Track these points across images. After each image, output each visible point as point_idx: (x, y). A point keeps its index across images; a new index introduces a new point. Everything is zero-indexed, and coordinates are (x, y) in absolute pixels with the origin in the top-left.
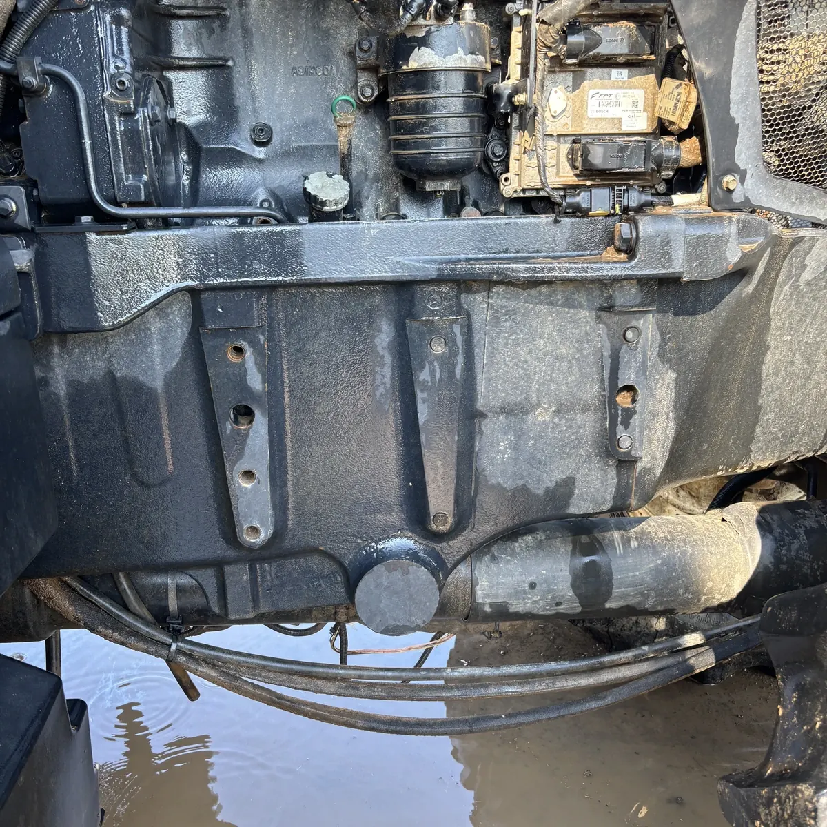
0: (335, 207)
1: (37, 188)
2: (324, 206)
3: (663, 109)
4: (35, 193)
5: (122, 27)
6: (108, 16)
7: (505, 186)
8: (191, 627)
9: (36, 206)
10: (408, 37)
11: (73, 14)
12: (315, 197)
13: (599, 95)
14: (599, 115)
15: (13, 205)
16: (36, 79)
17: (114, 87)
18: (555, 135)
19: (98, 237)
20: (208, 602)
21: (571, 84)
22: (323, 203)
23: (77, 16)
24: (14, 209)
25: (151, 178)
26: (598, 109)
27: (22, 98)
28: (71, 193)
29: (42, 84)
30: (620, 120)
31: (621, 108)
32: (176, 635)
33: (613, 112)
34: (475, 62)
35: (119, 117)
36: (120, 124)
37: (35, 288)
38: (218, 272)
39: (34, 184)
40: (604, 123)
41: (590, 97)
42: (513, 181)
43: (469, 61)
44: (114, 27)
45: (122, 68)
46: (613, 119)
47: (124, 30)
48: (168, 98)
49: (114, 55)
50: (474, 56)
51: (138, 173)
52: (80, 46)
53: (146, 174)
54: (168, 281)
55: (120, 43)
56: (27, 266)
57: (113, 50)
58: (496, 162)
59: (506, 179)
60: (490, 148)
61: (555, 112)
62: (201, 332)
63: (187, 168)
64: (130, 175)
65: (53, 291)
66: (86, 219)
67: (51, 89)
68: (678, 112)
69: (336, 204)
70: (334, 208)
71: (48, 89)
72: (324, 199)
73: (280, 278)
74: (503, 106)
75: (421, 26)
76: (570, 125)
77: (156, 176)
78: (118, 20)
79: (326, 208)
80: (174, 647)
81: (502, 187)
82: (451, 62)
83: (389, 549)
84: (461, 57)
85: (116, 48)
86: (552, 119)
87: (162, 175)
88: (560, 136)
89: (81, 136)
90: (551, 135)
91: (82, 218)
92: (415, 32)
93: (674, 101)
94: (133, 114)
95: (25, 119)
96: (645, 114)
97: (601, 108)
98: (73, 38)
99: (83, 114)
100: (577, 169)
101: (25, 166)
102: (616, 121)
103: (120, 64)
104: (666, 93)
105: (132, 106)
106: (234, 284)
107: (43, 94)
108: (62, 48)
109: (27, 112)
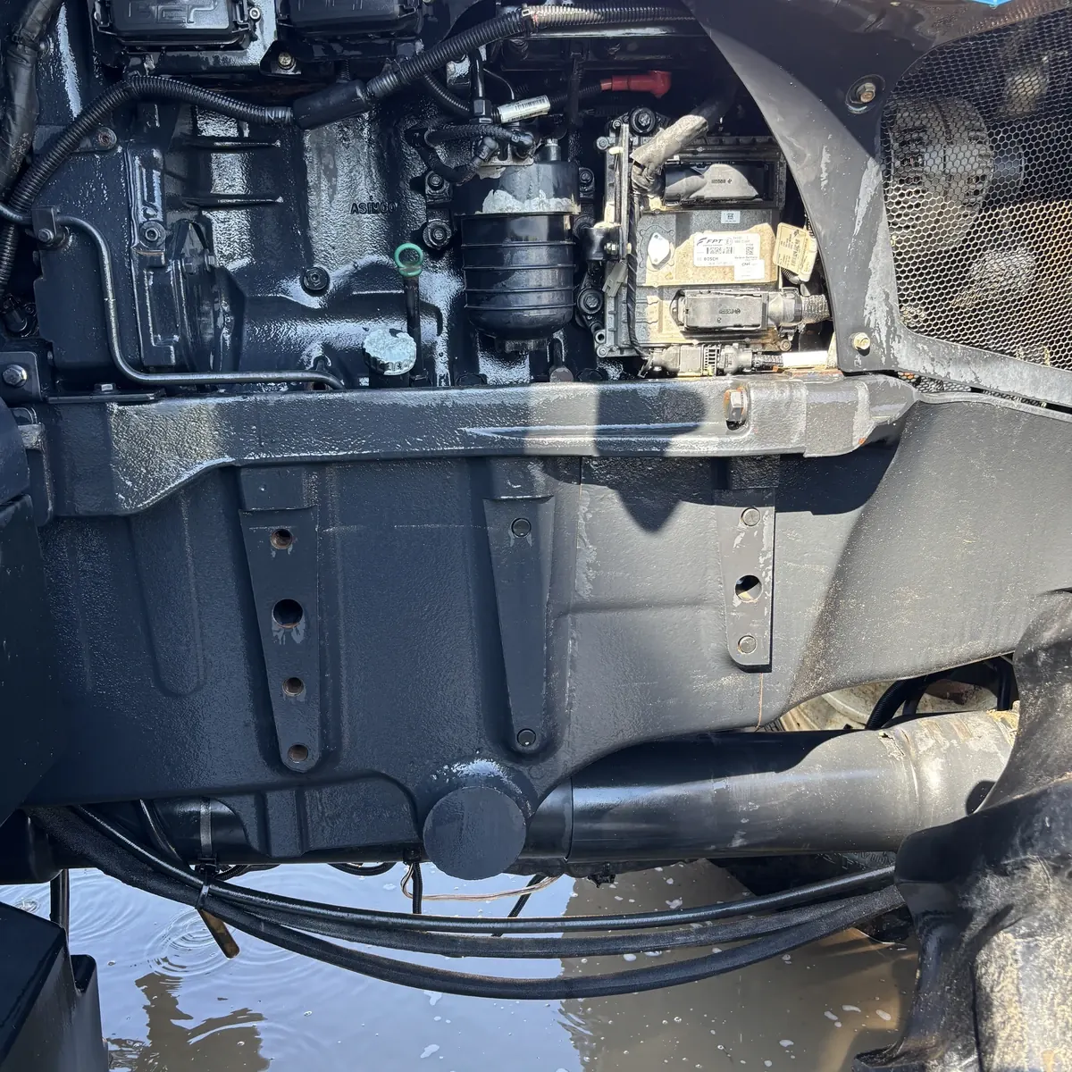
0: (399, 370)
1: (52, 351)
2: (385, 370)
3: (782, 257)
4: (50, 356)
5: (154, 171)
6: (137, 158)
7: (600, 344)
8: (232, 866)
9: (50, 371)
10: (481, 178)
11: (97, 157)
12: (375, 359)
13: (706, 240)
14: (706, 264)
15: (24, 373)
16: (53, 232)
17: (142, 237)
18: (656, 286)
19: (121, 408)
20: (247, 836)
21: (675, 227)
22: (385, 366)
23: (101, 159)
24: (25, 377)
25: (183, 338)
26: (707, 256)
27: (37, 250)
28: (92, 357)
29: (60, 236)
30: (732, 268)
31: (733, 255)
32: (210, 876)
33: (725, 259)
34: (560, 206)
35: (147, 271)
36: (148, 279)
37: (46, 468)
38: (262, 446)
39: (49, 347)
40: (713, 272)
41: (696, 243)
42: (609, 339)
43: (554, 205)
44: (144, 171)
45: (153, 216)
46: (724, 267)
47: (156, 174)
48: (207, 242)
49: (144, 203)
50: (558, 200)
51: (167, 333)
52: (105, 192)
53: (178, 335)
54: (202, 457)
55: (151, 189)
56: (37, 442)
57: (143, 196)
58: (591, 315)
59: (601, 337)
60: (582, 300)
61: (656, 260)
62: (240, 514)
63: (229, 319)
64: (159, 336)
65: (67, 469)
66: (106, 387)
67: (71, 241)
68: (798, 261)
69: (400, 367)
70: (397, 372)
71: (67, 240)
72: (386, 362)
73: (333, 453)
74: (595, 254)
75: (497, 167)
76: (674, 275)
77: (189, 335)
78: (149, 164)
79: (388, 371)
80: (205, 890)
81: (596, 345)
82: (531, 206)
83: (465, 773)
84: (542, 201)
85: (146, 194)
86: (653, 268)
87: (197, 334)
88: (661, 288)
89: (103, 293)
90: (651, 287)
91: (103, 386)
92: (490, 173)
93: (793, 250)
94: (164, 267)
95: (40, 274)
96: (762, 261)
97: (710, 255)
98: (97, 185)
99: (107, 269)
100: (683, 325)
101: (39, 324)
102: (727, 270)
103: (150, 212)
104: (784, 240)
105: (163, 258)
106: (279, 460)
107: (61, 247)
108: (84, 195)
109: (42, 268)
